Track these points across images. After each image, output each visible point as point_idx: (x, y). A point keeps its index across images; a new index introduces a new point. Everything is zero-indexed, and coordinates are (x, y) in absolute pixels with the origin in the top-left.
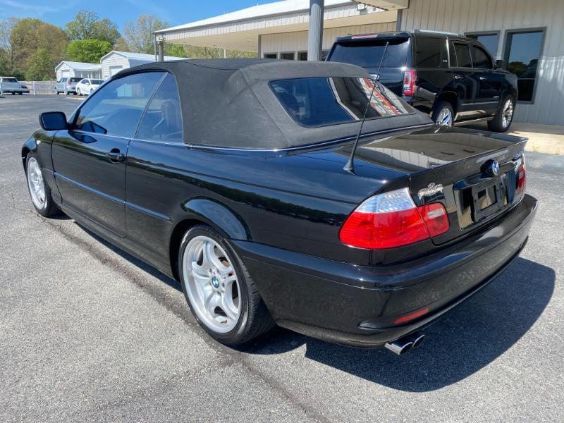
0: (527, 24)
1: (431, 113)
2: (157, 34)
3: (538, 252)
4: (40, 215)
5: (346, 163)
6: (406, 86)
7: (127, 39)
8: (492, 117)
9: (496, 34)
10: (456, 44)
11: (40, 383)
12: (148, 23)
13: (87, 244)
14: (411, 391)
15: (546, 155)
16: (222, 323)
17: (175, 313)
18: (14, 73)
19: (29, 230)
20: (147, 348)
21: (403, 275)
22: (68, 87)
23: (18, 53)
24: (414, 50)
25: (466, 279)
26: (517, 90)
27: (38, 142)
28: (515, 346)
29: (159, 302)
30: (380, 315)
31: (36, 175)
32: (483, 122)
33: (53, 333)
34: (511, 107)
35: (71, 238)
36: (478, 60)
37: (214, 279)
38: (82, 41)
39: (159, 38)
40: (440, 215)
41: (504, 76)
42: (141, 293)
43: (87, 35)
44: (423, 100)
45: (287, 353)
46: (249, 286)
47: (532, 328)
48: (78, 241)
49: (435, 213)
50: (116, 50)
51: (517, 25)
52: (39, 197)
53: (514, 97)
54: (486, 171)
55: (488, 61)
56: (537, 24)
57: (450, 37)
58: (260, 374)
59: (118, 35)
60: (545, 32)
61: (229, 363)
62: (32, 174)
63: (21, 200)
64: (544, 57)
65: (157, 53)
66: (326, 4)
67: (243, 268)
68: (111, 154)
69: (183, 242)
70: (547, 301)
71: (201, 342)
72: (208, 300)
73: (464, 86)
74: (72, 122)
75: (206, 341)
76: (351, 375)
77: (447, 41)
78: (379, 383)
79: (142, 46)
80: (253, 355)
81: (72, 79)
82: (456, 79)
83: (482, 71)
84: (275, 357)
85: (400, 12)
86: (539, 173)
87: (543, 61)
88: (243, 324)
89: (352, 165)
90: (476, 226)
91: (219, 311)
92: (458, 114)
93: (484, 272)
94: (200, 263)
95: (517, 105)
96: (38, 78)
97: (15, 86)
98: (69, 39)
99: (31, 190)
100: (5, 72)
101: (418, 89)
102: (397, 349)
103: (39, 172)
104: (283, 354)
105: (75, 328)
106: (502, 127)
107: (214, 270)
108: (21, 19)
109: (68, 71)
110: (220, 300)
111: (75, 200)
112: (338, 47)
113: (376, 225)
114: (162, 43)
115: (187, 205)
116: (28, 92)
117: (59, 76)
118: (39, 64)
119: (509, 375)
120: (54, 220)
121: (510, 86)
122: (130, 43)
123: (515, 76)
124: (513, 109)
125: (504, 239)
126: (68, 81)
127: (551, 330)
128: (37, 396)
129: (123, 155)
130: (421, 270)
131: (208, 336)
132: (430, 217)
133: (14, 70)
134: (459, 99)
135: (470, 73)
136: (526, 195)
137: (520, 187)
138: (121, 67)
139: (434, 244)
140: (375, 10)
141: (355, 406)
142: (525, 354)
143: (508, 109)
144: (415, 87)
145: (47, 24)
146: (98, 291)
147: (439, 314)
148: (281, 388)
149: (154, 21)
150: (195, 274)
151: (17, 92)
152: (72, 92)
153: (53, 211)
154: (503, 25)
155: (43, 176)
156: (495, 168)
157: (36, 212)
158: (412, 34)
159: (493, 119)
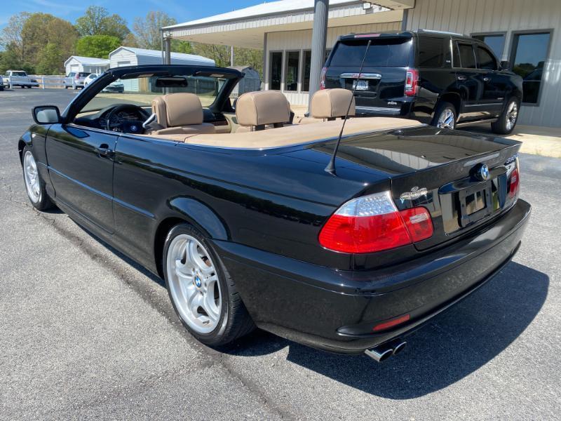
0: (534, 26)
1: (433, 114)
2: (164, 30)
3: (534, 258)
4: (35, 209)
5: (327, 164)
6: (408, 86)
7: (136, 35)
8: (496, 119)
9: (502, 35)
10: (460, 45)
11: (17, 379)
12: (157, 20)
13: (78, 239)
14: (392, 398)
15: (550, 158)
16: (204, 323)
17: (159, 311)
18: (25, 67)
19: (22, 224)
20: (128, 347)
21: (382, 281)
22: (76, 81)
23: (28, 47)
24: (417, 49)
25: (455, 282)
26: (522, 92)
27: (34, 135)
28: (503, 354)
29: (145, 299)
30: (360, 321)
31: (32, 168)
32: (487, 124)
33: (36, 329)
34: (515, 109)
35: (63, 232)
36: (483, 62)
37: (196, 278)
38: (92, 37)
39: (165, 35)
40: (424, 220)
41: (509, 77)
42: (128, 290)
43: (97, 31)
44: (424, 100)
45: (268, 355)
46: (229, 286)
47: (521, 335)
48: (70, 236)
49: (420, 217)
50: (125, 46)
51: (524, 27)
52: (34, 191)
53: (519, 99)
54: (475, 175)
55: (493, 62)
56: (544, 26)
57: (454, 37)
58: (240, 377)
59: (128, 31)
60: (552, 34)
61: (209, 365)
62: (29, 168)
63: (18, 193)
64: (550, 60)
65: (164, 50)
66: (331, 2)
67: (224, 268)
68: (101, 149)
69: (167, 240)
70: (538, 309)
71: (183, 342)
72: (191, 300)
73: (467, 88)
74: (65, 116)
75: (188, 341)
76: (332, 380)
77: (451, 41)
78: (361, 389)
79: (151, 42)
80: (234, 357)
81: (80, 73)
82: (459, 80)
83: (486, 72)
84: (257, 360)
85: (406, 11)
86: (541, 177)
87: (550, 64)
88: (224, 325)
89: (334, 166)
90: (464, 231)
91: (201, 311)
92: (460, 115)
93: (474, 277)
94: (183, 261)
95: (522, 108)
96: (47, 72)
97: (25, 80)
98: (79, 35)
99: (27, 183)
100: (16, 66)
101: (419, 90)
102: (377, 356)
103: (34, 165)
104: (265, 356)
105: (58, 324)
106: (505, 128)
107: (196, 270)
108: (33, 14)
109: (77, 65)
110: (202, 300)
111: (69, 195)
112: (341, 46)
113: (356, 228)
114: (169, 39)
115: (173, 203)
116: (37, 86)
117: (68, 71)
118: (49, 59)
119: (495, 385)
120: (49, 214)
121: (515, 88)
122: (139, 39)
123: (520, 78)
124: (518, 111)
125: (497, 242)
126: (76, 75)
127: (542, 338)
128: (13, 393)
129: (111, 151)
130: (402, 276)
131: (191, 336)
132: (413, 222)
133: (25, 64)
134: (461, 100)
135: (475, 74)
136: (519, 200)
137: (512, 191)
138: (129, 62)
139: (417, 250)
140: (380, 9)
141: (333, 413)
142: (513, 363)
143: (513, 110)
144: (416, 87)
145: (57, 19)
146: (85, 286)
147: (425, 320)
148: (259, 392)
149: (162, 18)
150: (178, 273)
151: (26, 85)
152: (80, 87)
153: (48, 205)
154: (509, 26)
155: (38, 170)
156: (484, 172)
157: (31, 205)
158: (415, 33)
159: (497, 121)
